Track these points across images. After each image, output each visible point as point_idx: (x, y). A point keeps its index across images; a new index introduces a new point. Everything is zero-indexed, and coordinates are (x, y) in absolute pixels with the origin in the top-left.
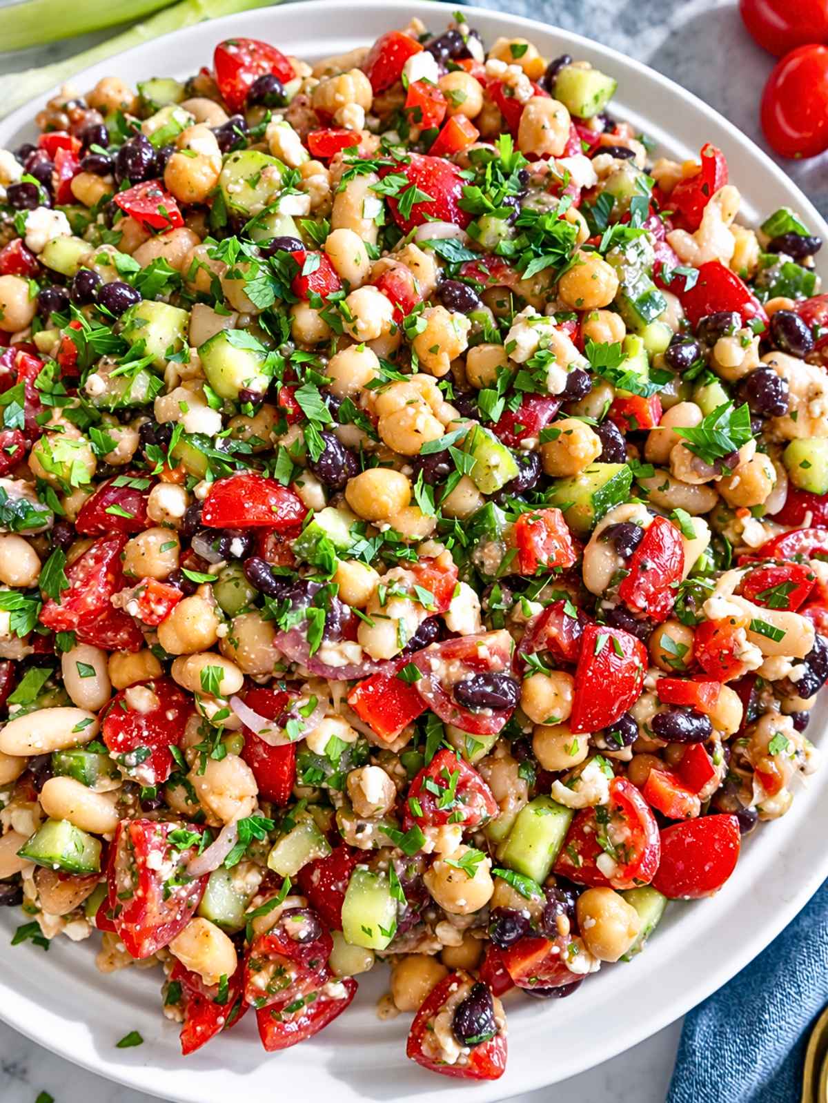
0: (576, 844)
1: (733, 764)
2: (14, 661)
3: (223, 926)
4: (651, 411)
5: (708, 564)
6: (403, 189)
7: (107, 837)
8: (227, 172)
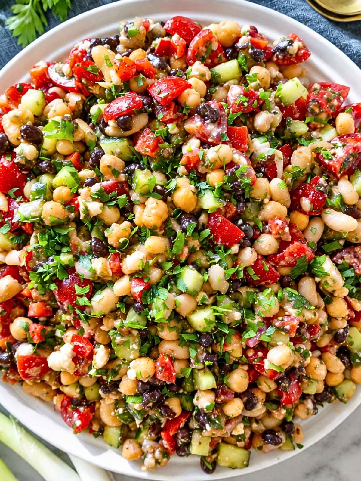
0: (216, 61)
1: (150, 41)
2: (331, 258)
3: (334, 126)
4: (73, 158)
5: (100, 100)
6: (81, 296)
7: (347, 177)
8: (132, 357)
